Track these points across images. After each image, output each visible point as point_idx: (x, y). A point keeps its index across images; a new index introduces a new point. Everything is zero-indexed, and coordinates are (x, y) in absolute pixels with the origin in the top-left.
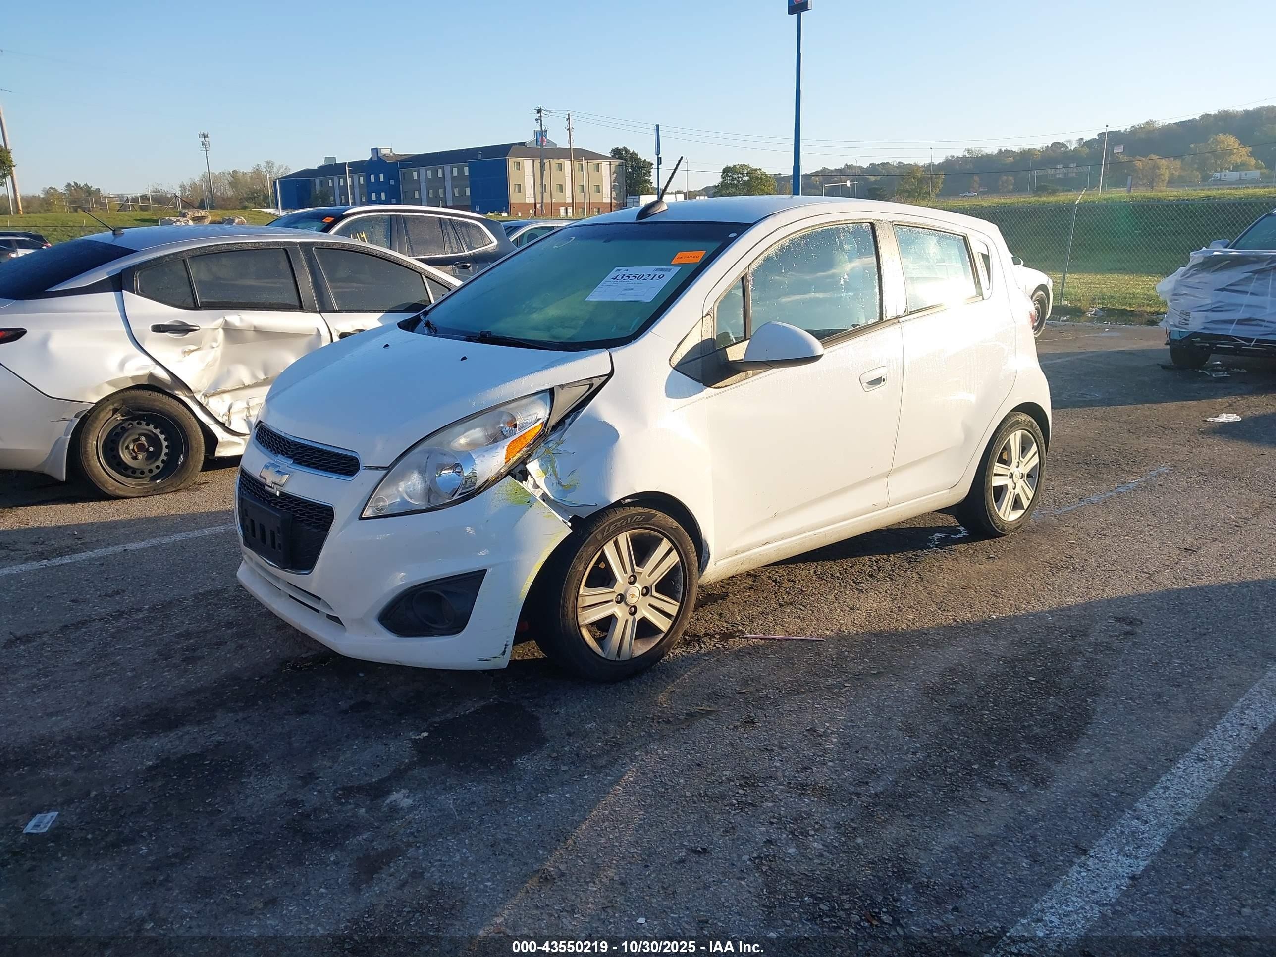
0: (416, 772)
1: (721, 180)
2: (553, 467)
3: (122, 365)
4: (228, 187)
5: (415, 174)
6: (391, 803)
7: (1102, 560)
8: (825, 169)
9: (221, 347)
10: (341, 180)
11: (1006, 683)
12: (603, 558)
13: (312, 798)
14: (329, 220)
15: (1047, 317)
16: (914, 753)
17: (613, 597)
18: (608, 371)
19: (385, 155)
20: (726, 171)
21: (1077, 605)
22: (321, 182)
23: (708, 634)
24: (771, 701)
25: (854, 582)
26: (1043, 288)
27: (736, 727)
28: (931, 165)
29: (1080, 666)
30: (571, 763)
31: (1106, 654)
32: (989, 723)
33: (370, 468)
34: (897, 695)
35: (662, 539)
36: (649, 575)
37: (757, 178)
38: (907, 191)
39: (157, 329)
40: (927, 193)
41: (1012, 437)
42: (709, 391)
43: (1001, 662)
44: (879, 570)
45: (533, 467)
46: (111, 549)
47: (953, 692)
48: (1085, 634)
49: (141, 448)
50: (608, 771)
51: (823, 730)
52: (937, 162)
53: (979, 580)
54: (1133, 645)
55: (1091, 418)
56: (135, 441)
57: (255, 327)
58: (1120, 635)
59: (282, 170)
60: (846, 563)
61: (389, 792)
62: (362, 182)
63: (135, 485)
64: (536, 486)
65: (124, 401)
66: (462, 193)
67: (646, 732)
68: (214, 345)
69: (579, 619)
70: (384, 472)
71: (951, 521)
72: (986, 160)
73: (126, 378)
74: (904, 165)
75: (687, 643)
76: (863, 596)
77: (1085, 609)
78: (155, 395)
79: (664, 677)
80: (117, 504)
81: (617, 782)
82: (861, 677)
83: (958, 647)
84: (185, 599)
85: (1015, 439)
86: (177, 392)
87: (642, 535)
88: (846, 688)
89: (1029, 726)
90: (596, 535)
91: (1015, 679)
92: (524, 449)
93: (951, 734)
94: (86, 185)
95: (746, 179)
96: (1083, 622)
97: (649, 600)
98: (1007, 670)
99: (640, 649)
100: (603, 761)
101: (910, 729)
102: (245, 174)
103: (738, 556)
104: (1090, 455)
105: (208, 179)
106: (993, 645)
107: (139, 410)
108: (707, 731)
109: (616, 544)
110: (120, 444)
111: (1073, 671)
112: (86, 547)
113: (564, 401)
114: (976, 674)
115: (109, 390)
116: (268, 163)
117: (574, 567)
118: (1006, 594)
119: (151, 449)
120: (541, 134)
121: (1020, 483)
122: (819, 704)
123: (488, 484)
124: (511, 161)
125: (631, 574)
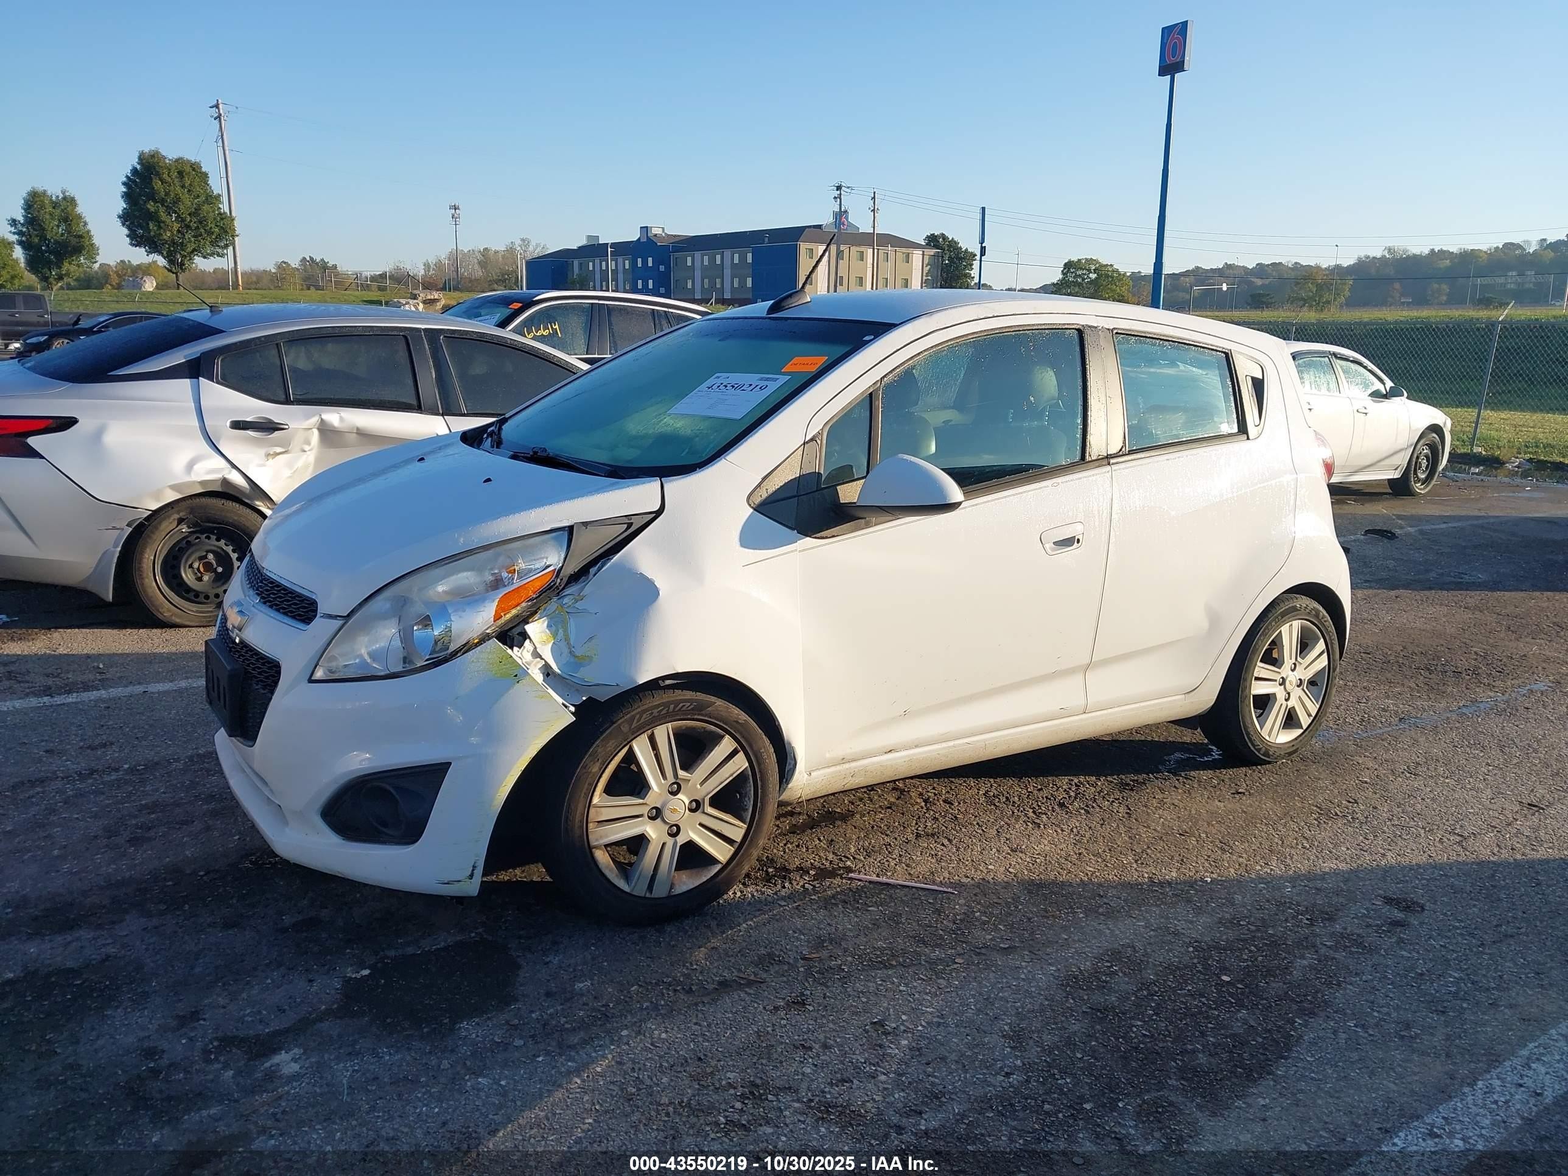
0: (325, 1025)
1: (1061, 276)
2: (565, 631)
3: (190, 466)
4: (477, 267)
5: (689, 259)
6: (271, 1066)
7: (1400, 810)
8: (1197, 268)
9: (314, 452)
10: (604, 263)
11: (1186, 982)
12: (631, 757)
13: (177, 1047)
14: (517, 306)
15: (1441, 468)
16: (1008, 1075)
17: (645, 810)
18: (656, 507)
19: (656, 235)
20: (1069, 266)
21: (1336, 873)
22: (581, 264)
23: (802, 868)
24: (843, 974)
25: (1034, 812)
26: (1436, 429)
27: (776, 1008)
28: (1338, 267)
29: (1304, 967)
30: (531, 1037)
31: (1351, 953)
32: (1136, 1040)
33: (330, 617)
34: (1022, 983)
35: (722, 737)
36: (702, 784)
37: (1107, 276)
38: (1303, 299)
39: (237, 425)
40: (1328, 302)
41: (1285, 629)
42: (808, 541)
43: (1191, 949)
44: (1076, 798)
45: (536, 629)
46: (130, 689)
47: (1103, 987)
48: (1331, 919)
49: (208, 567)
50: (573, 1054)
51: (894, 1025)
52: (1346, 263)
53: (1208, 824)
54: (1398, 943)
55: (1461, 606)
56: (201, 558)
57: (358, 429)
58: (1383, 925)
59: (539, 249)
60: (1033, 784)
61: (275, 1051)
62: (627, 267)
63: (197, 612)
64: (536, 655)
65: (192, 510)
66: (742, 283)
67: (652, 1002)
68: (307, 448)
69: (590, 837)
70: (340, 622)
71: (1197, 736)
72: (1414, 261)
73: (194, 482)
74: (1302, 266)
75: (768, 879)
76: (1037, 832)
77: (1346, 881)
78: (230, 505)
79: (714, 924)
80: (168, 634)
81: (578, 1072)
82: (983, 951)
83: (1139, 920)
84: (176, 760)
85: (1289, 632)
86: (258, 503)
87: (693, 728)
88: (955, 966)
89: (1194, 1051)
90: (620, 725)
91: (1202, 977)
92: (524, 604)
93: (1073, 1052)
94: (322, 260)
95: (1093, 276)
96: (1335, 899)
97: (699, 817)
98: (1195, 961)
99: (684, 883)
100: (575, 1039)
101: (1017, 1039)
102: (496, 252)
103: (847, 766)
104: (1439, 658)
105: (456, 257)
106: (1191, 922)
107: (209, 522)
108: (734, 1010)
109: (652, 739)
110: (183, 561)
111: (1291, 973)
112: (105, 684)
113: (588, 545)
114: (1148, 962)
115: (172, 496)
116: (523, 240)
117: (584, 767)
118: (1239, 846)
119: (220, 570)
120: (841, 215)
121: (1297, 693)
122: (906, 985)
123: (467, 648)
124: (803, 247)
125: (674, 781)
